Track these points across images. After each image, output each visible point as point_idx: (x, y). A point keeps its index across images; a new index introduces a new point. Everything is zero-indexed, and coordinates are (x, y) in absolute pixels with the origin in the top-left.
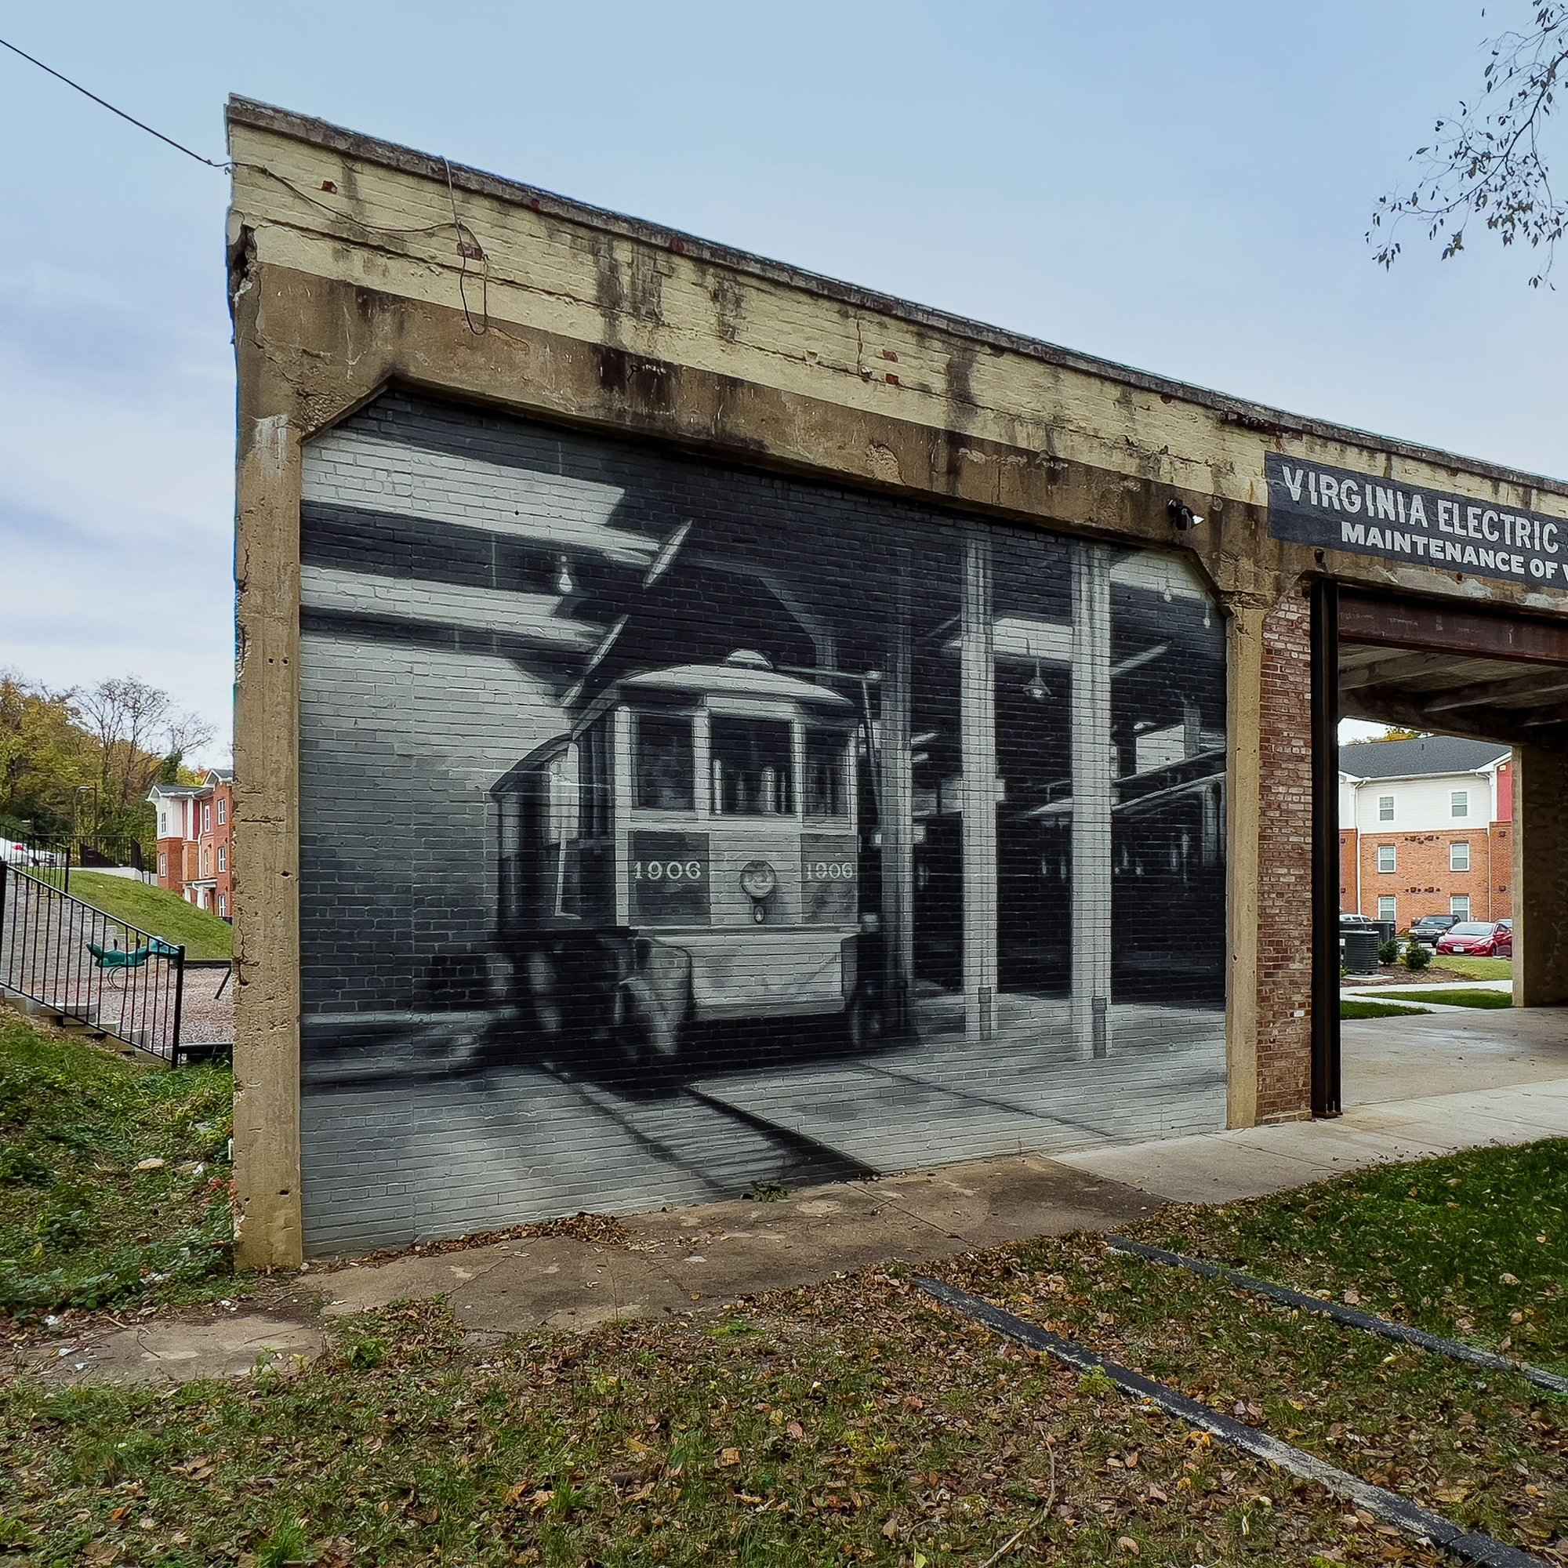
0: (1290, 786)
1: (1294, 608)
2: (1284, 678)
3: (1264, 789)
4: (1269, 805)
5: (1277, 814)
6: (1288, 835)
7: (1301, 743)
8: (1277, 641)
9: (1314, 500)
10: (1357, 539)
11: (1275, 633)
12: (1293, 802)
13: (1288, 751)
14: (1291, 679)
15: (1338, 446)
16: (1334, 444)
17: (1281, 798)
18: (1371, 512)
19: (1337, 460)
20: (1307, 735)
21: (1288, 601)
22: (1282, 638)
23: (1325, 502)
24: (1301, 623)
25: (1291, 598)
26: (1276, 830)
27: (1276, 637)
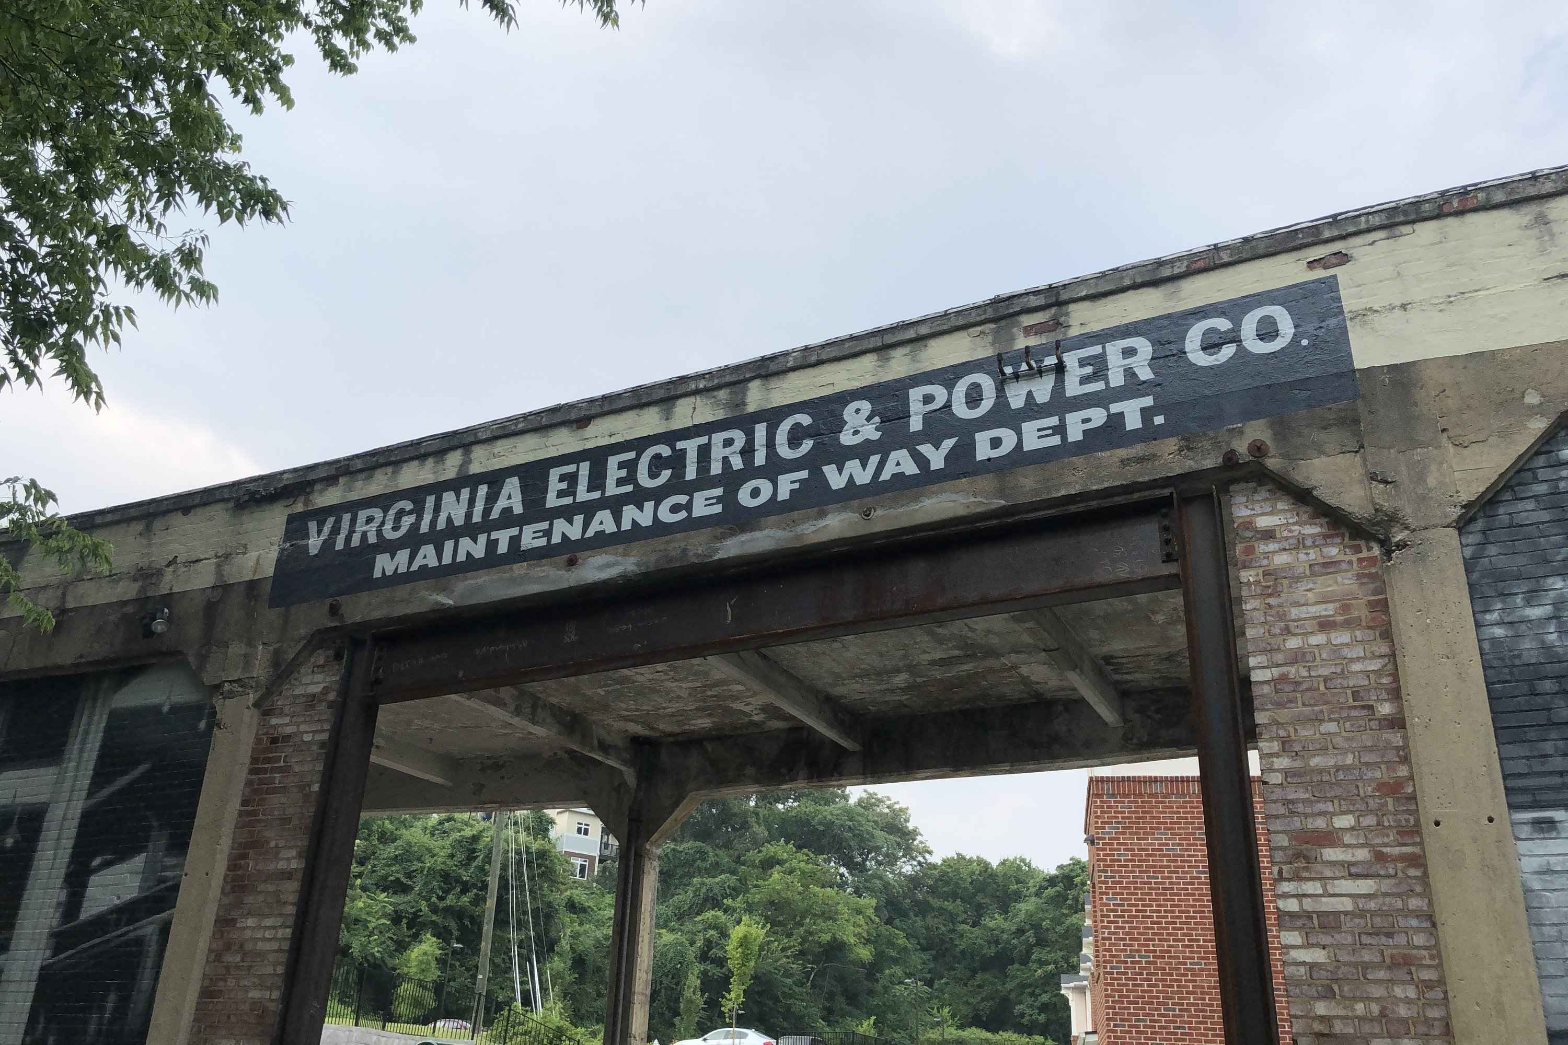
0: (262, 916)
1: (319, 677)
2: (285, 770)
3: (224, 922)
4: (228, 947)
5: (237, 959)
6: (247, 989)
7: (294, 853)
8: (287, 725)
9: (340, 545)
10: (397, 569)
11: (287, 715)
12: (264, 939)
13: (271, 867)
14: (297, 769)
15: (389, 470)
16: (384, 470)
17: (248, 934)
18: (424, 528)
19: (386, 486)
20: (303, 842)
21: (313, 672)
22: (294, 719)
23: (356, 541)
24: (326, 694)
25: (318, 667)
26: (231, 982)
27: (287, 720)
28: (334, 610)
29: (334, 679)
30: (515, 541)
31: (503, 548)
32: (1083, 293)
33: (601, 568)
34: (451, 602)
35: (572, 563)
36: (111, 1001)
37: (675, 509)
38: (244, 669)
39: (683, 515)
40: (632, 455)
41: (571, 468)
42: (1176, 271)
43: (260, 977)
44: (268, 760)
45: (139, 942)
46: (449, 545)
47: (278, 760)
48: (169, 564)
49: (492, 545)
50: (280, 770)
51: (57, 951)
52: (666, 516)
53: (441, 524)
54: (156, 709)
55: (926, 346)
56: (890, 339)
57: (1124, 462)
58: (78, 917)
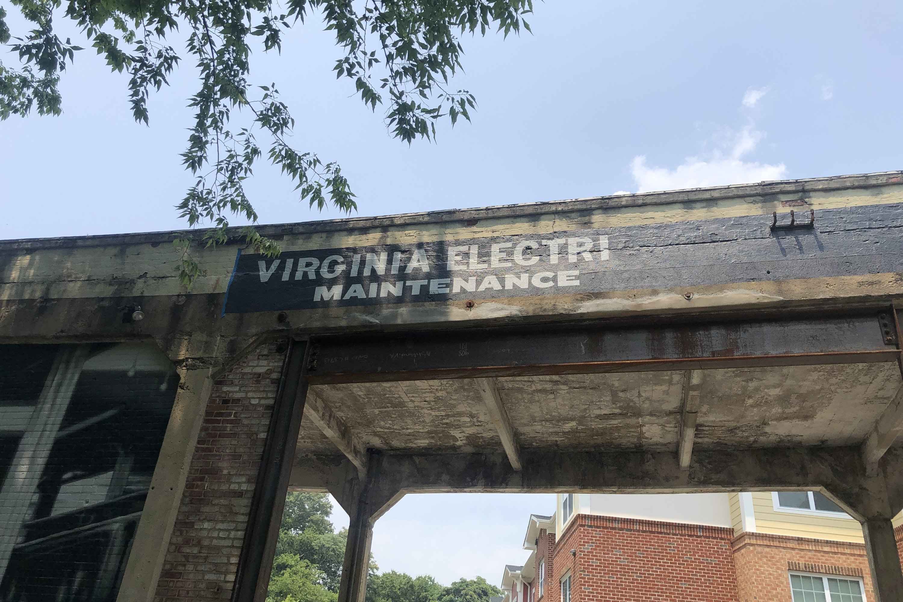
0: (217, 522)
1: (265, 363)
2: (235, 422)
3: (184, 525)
4: (187, 542)
5: (195, 551)
6: (204, 573)
7: (244, 479)
8: (236, 392)
9: (286, 277)
10: (333, 296)
11: (236, 385)
12: (219, 538)
13: (224, 487)
14: (245, 422)
15: (324, 235)
16: (320, 235)
17: (205, 533)
18: (354, 273)
19: (321, 245)
20: (253, 472)
21: (258, 359)
22: (242, 389)
23: (299, 276)
24: (271, 373)
25: (262, 356)
26: (190, 567)
27: (237, 389)
28: (281, 319)
29: (276, 364)
30: (424, 289)
31: (416, 291)
32: (820, 187)
33: (493, 310)
34: (377, 321)
35: (470, 306)
36: (79, 576)
37: (545, 280)
38: (205, 351)
39: (551, 284)
40: (509, 245)
41: (464, 248)
42: (879, 182)
43: (216, 564)
44: (221, 415)
45: (107, 534)
46: (373, 287)
47: (230, 414)
48: (141, 277)
49: (406, 289)
50: (231, 422)
51: (28, 537)
52: (537, 282)
53: (367, 272)
54: (124, 374)
55: (717, 204)
56: (693, 197)
57: (861, 284)
58: (49, 513)
